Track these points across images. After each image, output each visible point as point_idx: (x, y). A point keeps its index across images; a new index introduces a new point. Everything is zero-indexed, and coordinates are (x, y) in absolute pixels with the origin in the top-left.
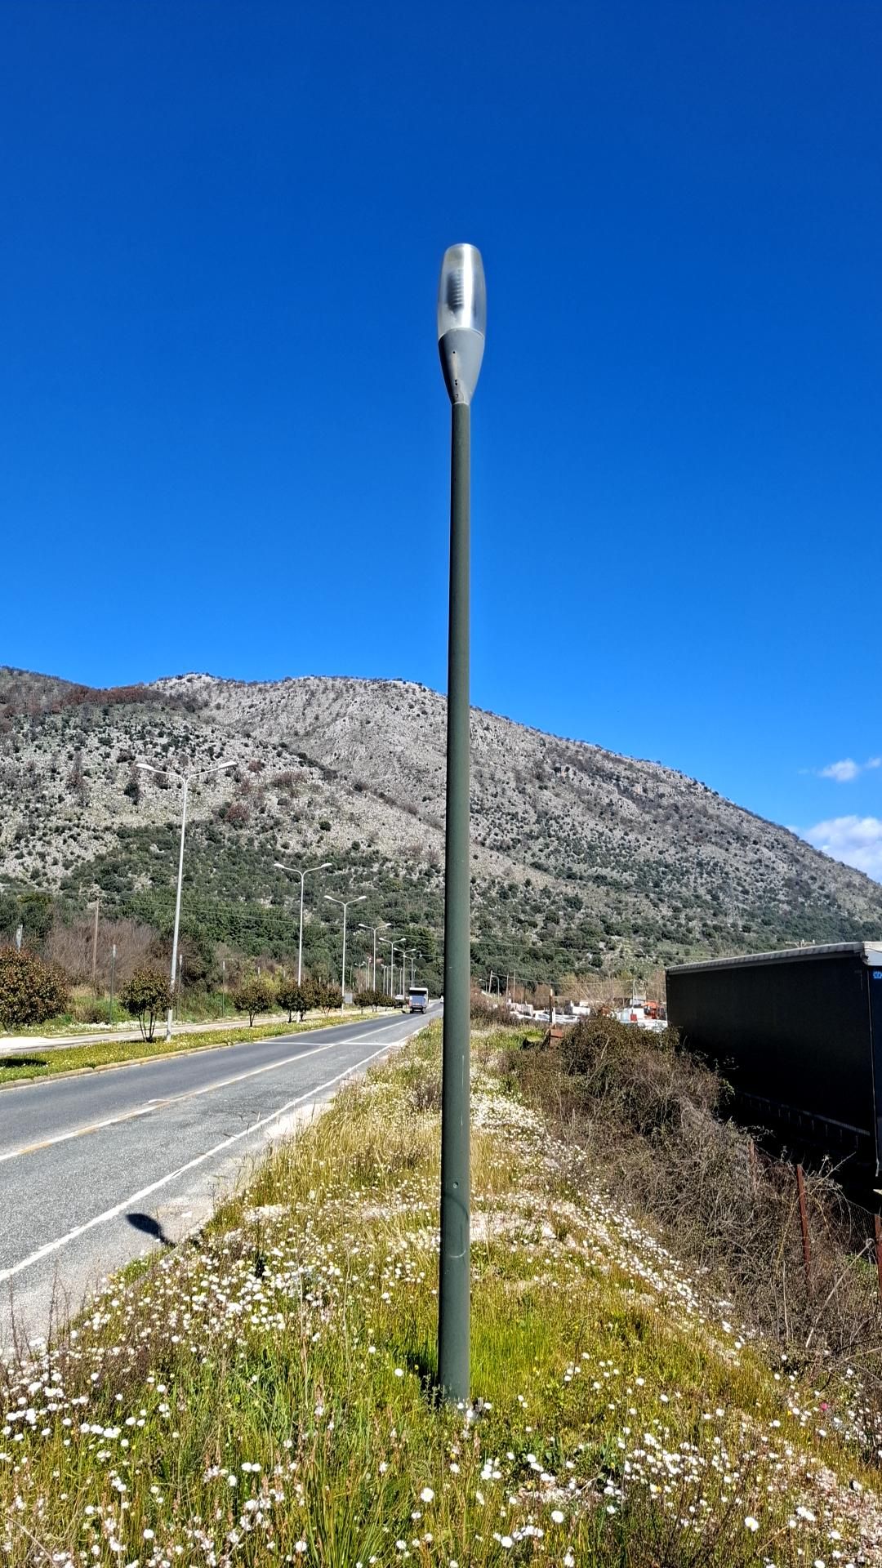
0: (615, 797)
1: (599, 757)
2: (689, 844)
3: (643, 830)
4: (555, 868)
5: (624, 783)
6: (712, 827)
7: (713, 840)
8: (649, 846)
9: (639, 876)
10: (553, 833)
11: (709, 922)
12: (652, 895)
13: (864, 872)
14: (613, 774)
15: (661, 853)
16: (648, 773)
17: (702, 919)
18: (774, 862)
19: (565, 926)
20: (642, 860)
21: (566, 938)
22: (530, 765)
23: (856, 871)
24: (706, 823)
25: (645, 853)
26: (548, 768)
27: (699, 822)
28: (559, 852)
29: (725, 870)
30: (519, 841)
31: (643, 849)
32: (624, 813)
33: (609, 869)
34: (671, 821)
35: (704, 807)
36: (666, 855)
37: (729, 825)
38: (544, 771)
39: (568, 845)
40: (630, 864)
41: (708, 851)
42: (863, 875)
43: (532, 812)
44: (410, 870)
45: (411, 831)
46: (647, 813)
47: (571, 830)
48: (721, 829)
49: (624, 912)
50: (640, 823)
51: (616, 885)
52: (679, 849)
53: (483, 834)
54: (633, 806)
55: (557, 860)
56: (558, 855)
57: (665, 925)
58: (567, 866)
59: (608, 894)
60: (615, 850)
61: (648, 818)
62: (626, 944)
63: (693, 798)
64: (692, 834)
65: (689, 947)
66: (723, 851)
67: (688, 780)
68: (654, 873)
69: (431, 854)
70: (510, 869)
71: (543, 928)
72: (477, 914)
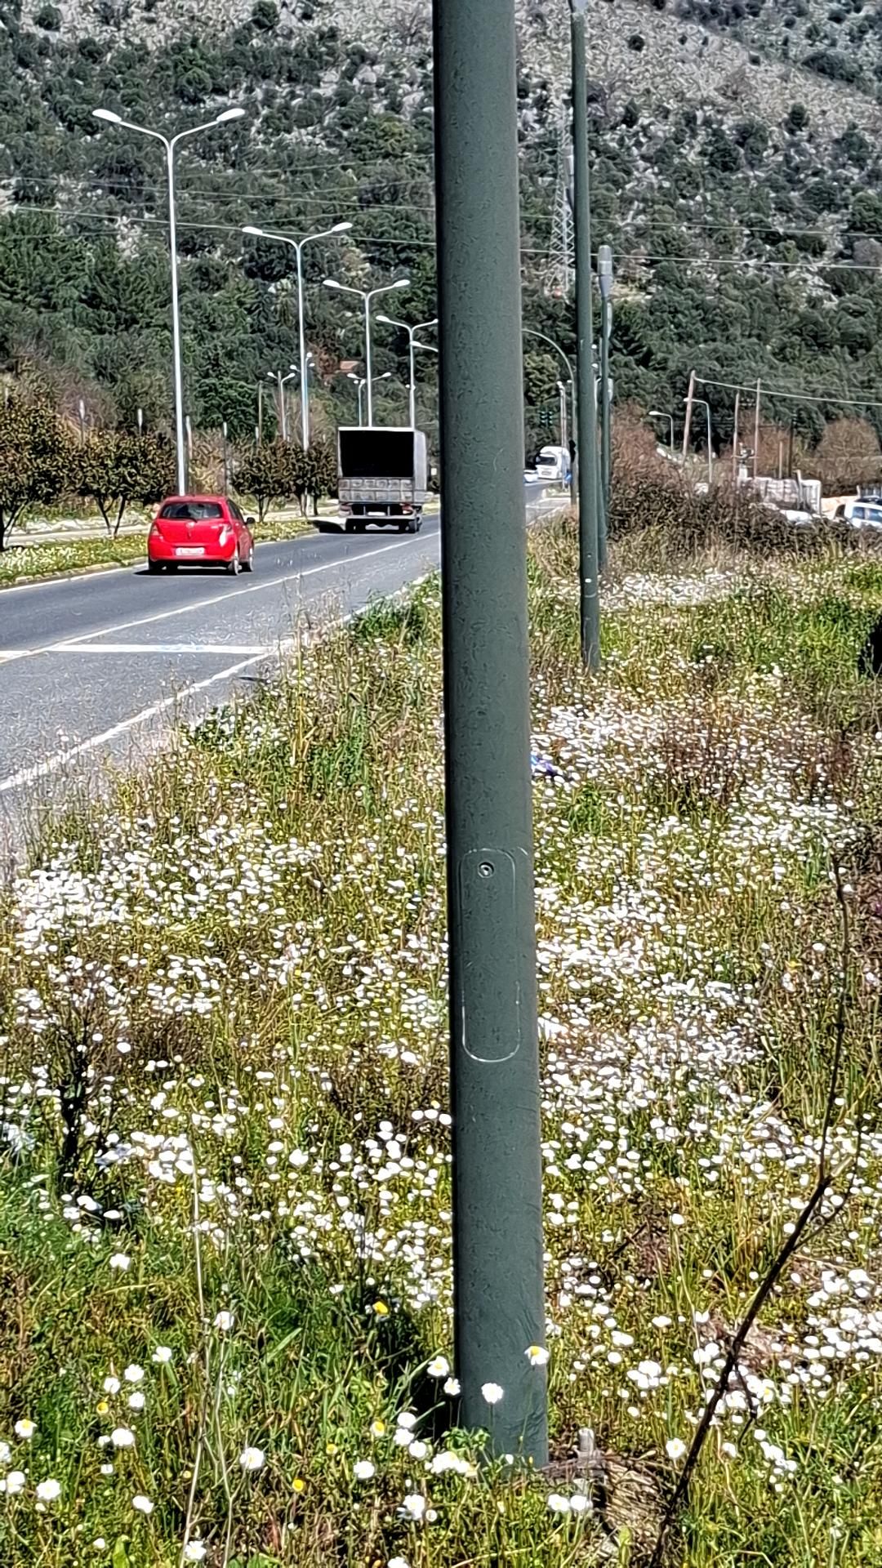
70: (740, 76)
71: (841, 255)
72: (641, 220)
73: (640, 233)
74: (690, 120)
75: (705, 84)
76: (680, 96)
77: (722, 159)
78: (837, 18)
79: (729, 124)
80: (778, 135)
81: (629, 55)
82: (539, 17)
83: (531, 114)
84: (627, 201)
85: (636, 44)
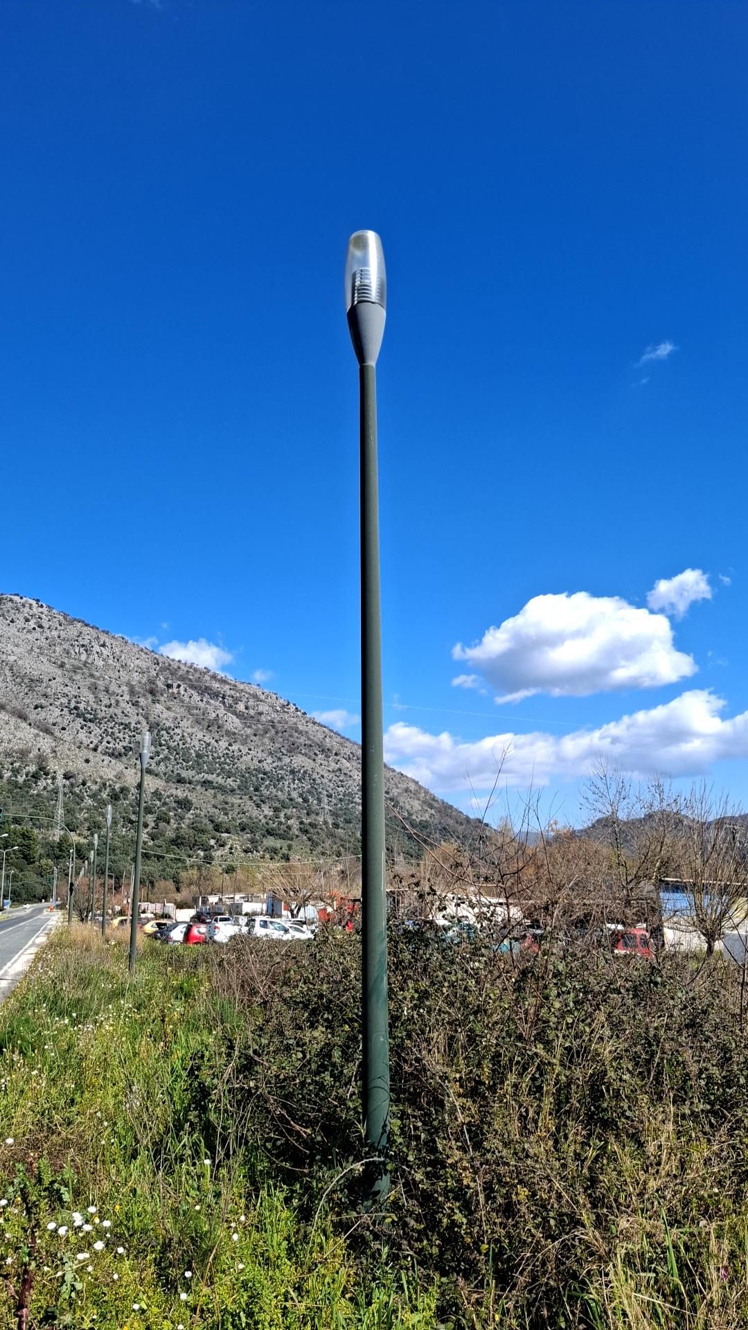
0: (222, 711)
1: (207, 677)
2: (283, 754)
3: (244, 743)
4: (165, 774)
5: (229, 701)
6: (302, 740)
7: (303, 752)
8: (250, 756)
9: (241, 781)
10: (163, 742)
11: (304, 820)
12: (255, 798)
13: (417, 780)
14: (219, 692)
15: (260, 762)
16: (250, 694)
17: (299, 817)
18: (350, 771)
19: (175, 826)
20: (244, 768)
21: (178, 837)
22: (144, 680)
23: (411, 779)
24: (297, 738)
25: (246, 762)
26: (160, 684)
27: (291, 736)
28: (169, 759)
29: (313, 777)
30: (131, 749)
31: (244, 758)
32: (229, 726)
33: (215, 775)
34: (268, 735)
35: (296, 724)
36: (264, 764)
37: (316, 739)
38: (157, 686)
39: (177, 754)
40: (233, 771)
41: (299, 761)
42: (417, 783)
43: (144, 723)
44: (16, 772)
45: (19, 734)
46: (249, 727)
47: (180, 740)
48: (310, 742)
49: (230, 813)
50: (242, 735)
51: (221, 789)
52: (275, 759)
53: (95, 742)
54: (237, 721)
55: (167, 767)
56: (168, 762)
57: (267, 824)
58: (176, 772)
59: (215, 797)
60: (219, 758)
61: (249, 731)
62: (235, 840)
63: (286, 716)
64: (286, 747)
65: (291, 842)
66: (311, 761)
67: (282, 701)
68: (254, 779)
69: (40, 757)
70: (122, 772)
71: (154, 828)
72: (86, 815)
73: (86, 820)
74: (104, 785)
75: (109, 774)
76: (101, 778)
77: (115, 797)
78: (152, 758)
79: (117, 786)
80: (134, 791)
81: (85, 765)
82: (55, 752)
83: (49, 781)
84: (81, 809)
85: (87, 761)
